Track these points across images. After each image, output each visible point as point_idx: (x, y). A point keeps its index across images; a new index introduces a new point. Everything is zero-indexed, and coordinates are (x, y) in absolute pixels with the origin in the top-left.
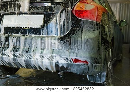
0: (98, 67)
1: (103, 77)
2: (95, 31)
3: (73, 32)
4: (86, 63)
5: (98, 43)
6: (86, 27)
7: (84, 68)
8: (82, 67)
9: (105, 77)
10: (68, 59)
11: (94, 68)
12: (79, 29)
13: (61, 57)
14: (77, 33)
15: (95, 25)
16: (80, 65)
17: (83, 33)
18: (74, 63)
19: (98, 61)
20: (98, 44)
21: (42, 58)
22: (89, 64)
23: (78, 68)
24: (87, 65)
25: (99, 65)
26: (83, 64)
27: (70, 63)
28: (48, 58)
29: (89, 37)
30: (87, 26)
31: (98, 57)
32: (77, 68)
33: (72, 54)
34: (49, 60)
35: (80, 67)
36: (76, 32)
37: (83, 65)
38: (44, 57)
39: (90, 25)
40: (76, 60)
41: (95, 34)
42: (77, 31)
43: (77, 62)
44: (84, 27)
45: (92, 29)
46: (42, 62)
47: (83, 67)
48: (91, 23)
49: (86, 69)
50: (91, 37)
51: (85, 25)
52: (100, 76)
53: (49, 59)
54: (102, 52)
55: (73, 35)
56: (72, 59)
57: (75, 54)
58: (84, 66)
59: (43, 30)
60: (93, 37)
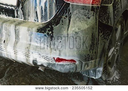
0: (90, 64)
1: (98, 73)
2: (89, 18)
3: (57, 20)
4: (72, 62)
5: (93, 34)
6: (77, 14)
7: (70, 68)
8: (66, 67)
9: (101, 73)
10: (49, 57)
11: (85, 66)
12: (66, 17)
13: (39, 54)
14: (63, 22)
15: (90, 10)
16: (65, 66)
17: (71, 22)
18: (57, 63)
19: (90, 57)
20: (92, 36)
21: (15, 52)
22: (77, 63)
23: (62, 68)
24: (74, 65)
25: (92, 61)
26: (69, 63)
27: (51, 62)
28: (23, 53)
29: (79, 29)
30: (78, 12)
31: (91, 52)
32: (60, 68)
33: (53, 51)
34: (25, 56)
35: (65, 68)
36: (61, 21)
37: (68, 65)
38: (18, 51)
39: (82, 11)
40: (59, 60)
41: (88, 23)
42: (63, 19)
43: (60, 62)
44: (73, 13)
45: (84, 17)
46: (16, 57)
47: (68, 67)
48: (84, 8)
49: (73, 69)
50: (82, 29)
51: (75, 12)
52: (95, 71)
53: (25, 54)
54: (97, 44)
55: (56, 26)
56: (54, 58)
57: (58, 52)
58: (70, 66)
59: (17, 11)
60: (84, 28)
